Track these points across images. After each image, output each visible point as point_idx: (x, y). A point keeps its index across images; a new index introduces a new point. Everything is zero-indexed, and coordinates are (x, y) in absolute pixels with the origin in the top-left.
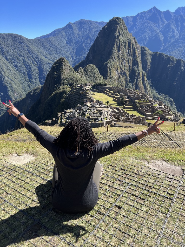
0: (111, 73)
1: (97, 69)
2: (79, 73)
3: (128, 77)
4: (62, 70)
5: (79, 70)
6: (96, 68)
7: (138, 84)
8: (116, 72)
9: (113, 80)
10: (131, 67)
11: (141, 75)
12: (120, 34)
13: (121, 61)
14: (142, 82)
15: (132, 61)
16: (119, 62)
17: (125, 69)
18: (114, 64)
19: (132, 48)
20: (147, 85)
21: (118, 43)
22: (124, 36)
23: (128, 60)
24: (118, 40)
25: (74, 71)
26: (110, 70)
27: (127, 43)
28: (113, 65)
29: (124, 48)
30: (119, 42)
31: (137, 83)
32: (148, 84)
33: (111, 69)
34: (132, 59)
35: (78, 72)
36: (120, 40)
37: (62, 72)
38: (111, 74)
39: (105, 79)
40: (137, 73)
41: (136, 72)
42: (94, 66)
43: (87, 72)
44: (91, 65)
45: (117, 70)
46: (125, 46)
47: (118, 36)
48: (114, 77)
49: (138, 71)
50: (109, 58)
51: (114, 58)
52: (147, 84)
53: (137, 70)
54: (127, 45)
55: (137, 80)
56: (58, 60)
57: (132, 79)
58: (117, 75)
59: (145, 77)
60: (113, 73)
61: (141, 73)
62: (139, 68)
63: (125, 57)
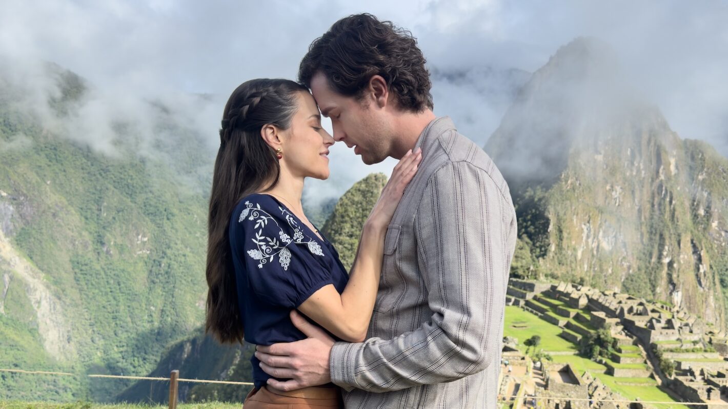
0: (565, 235)
3: (635, 252)
7: (675, 281)
8: (582, 229)
9: (573, 260)
10: (646, 214)
11: (687, 246)
13: (601, 191)
14: (691, 275)
15: (647, 190)
16: (596, 194)
17: (618, 220)
18: (574, 201)
19: (648, 145)
20: (712, 284)
23: (633, 186)
26: (559, 220)
28: (572, 205)
31: (672, 276)
33: (564, 217)
34: (647, 184)
38: (561, 239)
39: (537, 256)
40: (670, 238)
41: (666, 233)
45: (589, 222)
48: (575, 249)
49: (676, 228)
50: (557, 180)
51: (576, 179)
52: (714, 283)
53: (671, 226)
55: (671, 263)
57: (651, 258)
58: (587, 242)
59: (703, 253)
60: (569, 234)
61: (689, 239)
62: (677, 219)
63: (618, 176)
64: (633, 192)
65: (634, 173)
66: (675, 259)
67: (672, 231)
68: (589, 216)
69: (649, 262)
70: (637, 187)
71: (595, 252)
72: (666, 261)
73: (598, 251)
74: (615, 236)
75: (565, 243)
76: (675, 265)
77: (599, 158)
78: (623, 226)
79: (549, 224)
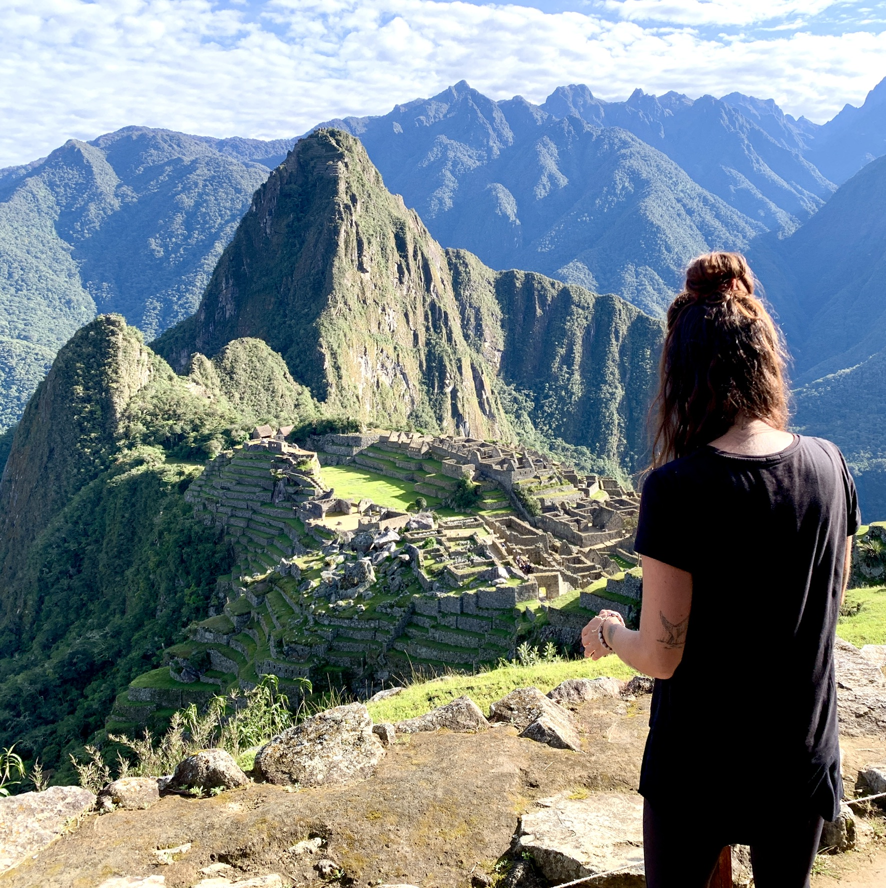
0: (343, 372)
1: (279, 356)
2: (197, 383)
3: (417, 384)
4: (117, 373)
5: (195, 367)
6: (274, 353)
7: (461, 411)
8: (360, 363)
9: (355, 400)
10: (422, 339)
11: (467, 372)
12: (354, 199)
13: (373, 316)
14: (475, 400)
15: (420, 311)
16: (368, 320)
17: (395, 348)
18: (347, 330)
19: (415, 260)
20: (496, 411)
21: (353, 237)
22: (371, 207)
23: (406, 307)
24: (351, 225)
25: (174, 375)
26: (334, 355)
27: (392, 236)
28: (345, 336)
29: (378, 258)
30: (357, 233)
31: (457, 407)
32: (500, 406)
33: (339, 351)
34: (419, 305)
35: (193, 376)
36: (357, 226)
37: (117, 382)
38: (340, 377)
39: (319, 401)
40: (450, 364)
41: (446, 359)
42: (262, 344)
43: (231, 373)
44: (249, 339)
45: (365, 355)
46: (383, 249)
47: (347, 207)
48: (355, 388)
49: (455, 353)
50: (324, 306)
51: (345, 303)
52: (498, 410)
53: (450, 351)
54: (392, 243)
55: (454, 392)
56: (86, 329)
57: (434, 389)
58: (367, 380)
59: (485, 378)
60: (347, 370)
61: (469, 364)
62: (455, 341)
63: (389, 297)
64: (406, 315)
65: (405, 292)
66: (458, 387)
67: (451, 357)
68: (365, 347)
69: (433, 394)
70: (410, 309)
71: (375, 389)
72: (448, 390)
73: (378, 386)
74: (394, 369)
75: (344, 382)
76: (459, 394)
77: (366, 277)
78: (401, 355)
79: (324, 360)
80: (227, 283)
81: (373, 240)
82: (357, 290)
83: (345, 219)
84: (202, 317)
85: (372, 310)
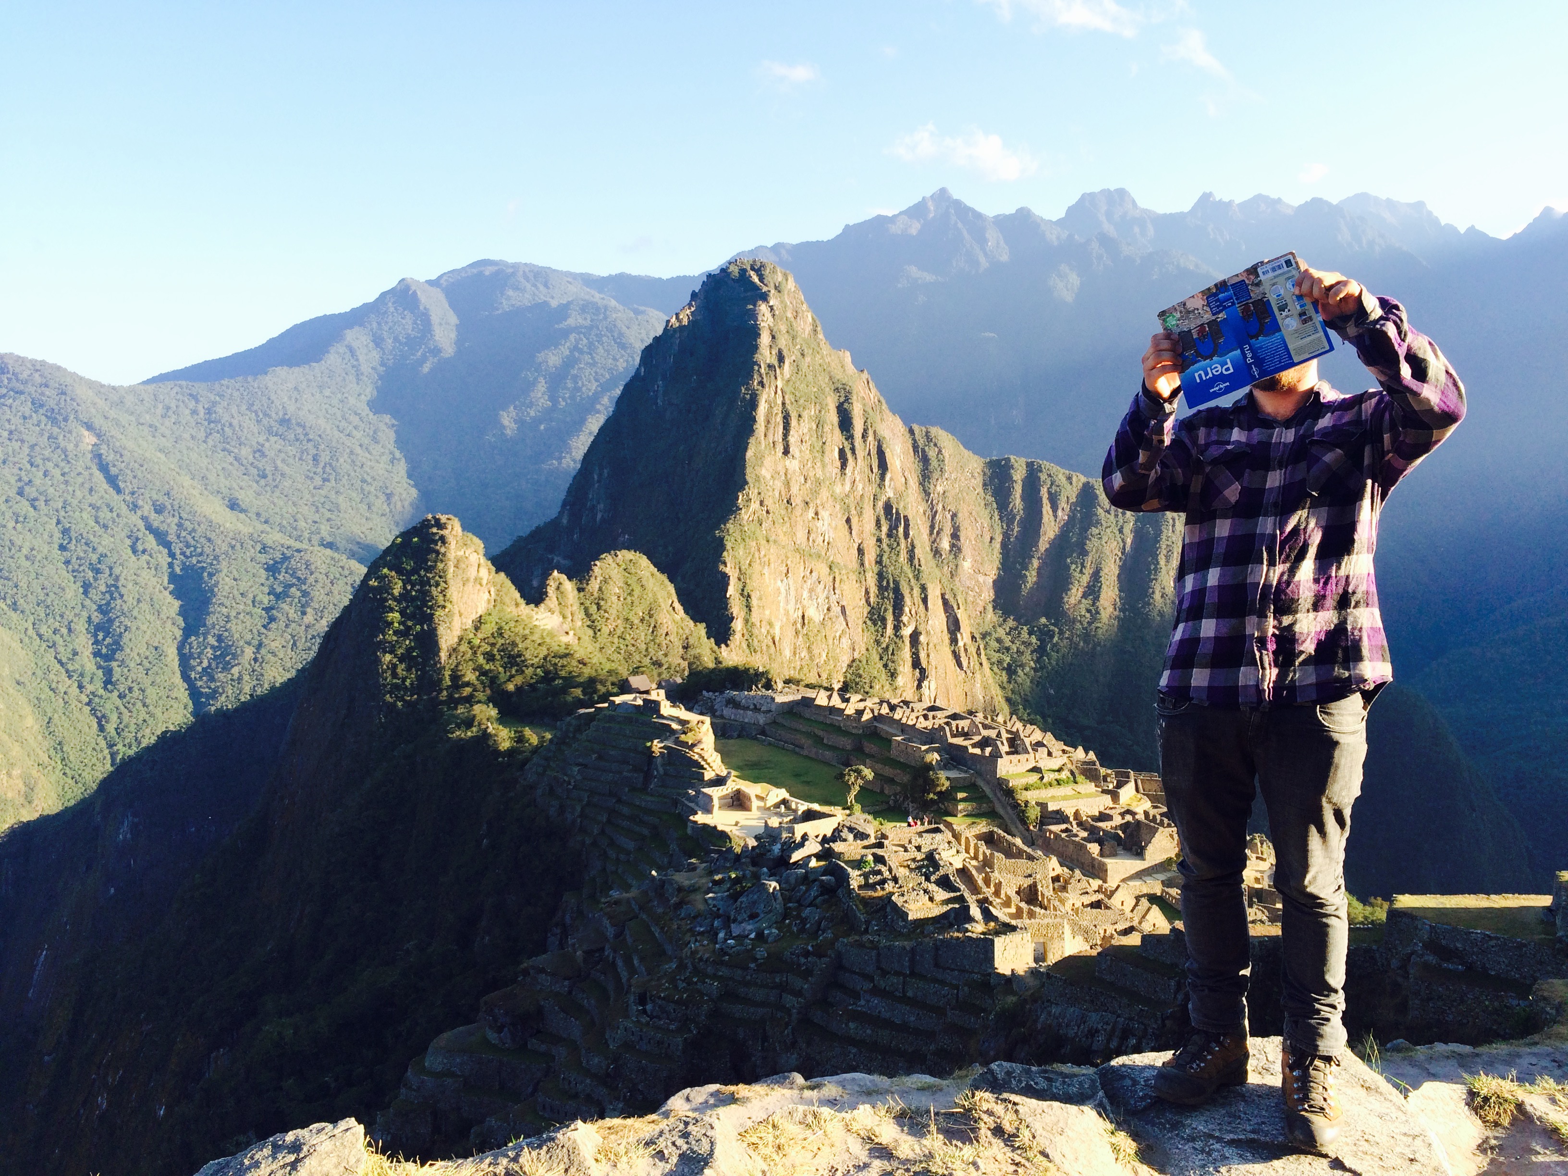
1: (664, 578)
2: (552, 613)
3: (859, 621)
4: (445, 596)
5: (550, 591)
6: (659, 574)
7: (924, 664)
8: (779, 589)
9: (770, 642)
10: (870, 556)
11: (936, 606)
12: (781, 359)
13: (800, 521)
14: (946, 648)
15: (869, 515)
16: (793, 528)
17: (830, 567)
18: (762, 542)
19: (864, 441)
20: (977, 666)
21: (777, 409)
22: (804, 368)
23: (848, 510)
24: (776, 393)
25: (521, 601)
26: (742, 577)
27: (833, 408)
28: (759, 549)
29: (811, 439)
31: (918, 657)
32: (983, 659)
33: (750, 571)
34: (867, 506)
35: (548, 603)
36: (784, 394)
37: (444, 608)
38: (749, 607)
39: (717, 643)
40: (911, 593)
41: (904, 586)
42: (643, 561)
43: (598, 600)
44: (625, 552)
45: (787, 576)
46: (819, 426)
47: (770, 367)
48: (770, 624)
49: (918, 575)
50: (732, 507)
51: (762, 503)
52: (981, 664)
53: (910, 574)
56: (409, 533)
57: (885, 629)
58: (787, 613)
59: (962, 615)
60: (760, 599)
61: (938, 593)
62: (919, 559)
63: (824, 494)
64: (848, 521)
65: (848, 487)
66: (921, 628)
67: (913, 584)
68: (787, 565)
69: (883, 636)
70: (853, 512)
71: (799, 627)
72: (907, 632)
73: (803, 624)
74: (828, 598)
75: (755, 617)
76: (922, 638)
77: (792, 464)
78: (837, 580)
79: (728, 584)
80: (600, 475)
81: (805, 414)
82: (779, 484)
83: (767, 386)
84: (565, 521)
85: (798, 511)
